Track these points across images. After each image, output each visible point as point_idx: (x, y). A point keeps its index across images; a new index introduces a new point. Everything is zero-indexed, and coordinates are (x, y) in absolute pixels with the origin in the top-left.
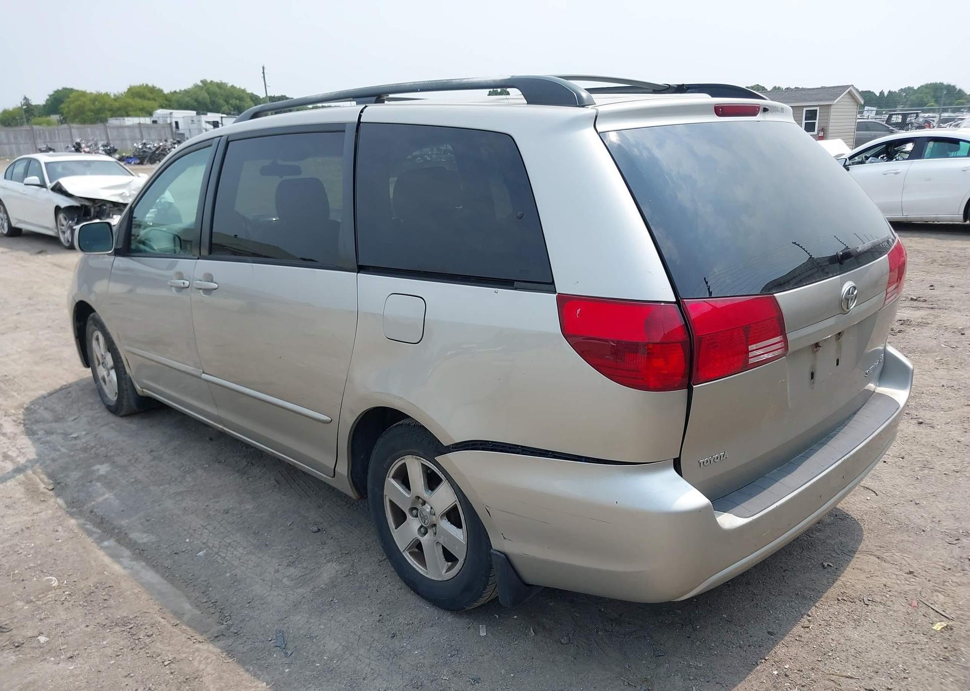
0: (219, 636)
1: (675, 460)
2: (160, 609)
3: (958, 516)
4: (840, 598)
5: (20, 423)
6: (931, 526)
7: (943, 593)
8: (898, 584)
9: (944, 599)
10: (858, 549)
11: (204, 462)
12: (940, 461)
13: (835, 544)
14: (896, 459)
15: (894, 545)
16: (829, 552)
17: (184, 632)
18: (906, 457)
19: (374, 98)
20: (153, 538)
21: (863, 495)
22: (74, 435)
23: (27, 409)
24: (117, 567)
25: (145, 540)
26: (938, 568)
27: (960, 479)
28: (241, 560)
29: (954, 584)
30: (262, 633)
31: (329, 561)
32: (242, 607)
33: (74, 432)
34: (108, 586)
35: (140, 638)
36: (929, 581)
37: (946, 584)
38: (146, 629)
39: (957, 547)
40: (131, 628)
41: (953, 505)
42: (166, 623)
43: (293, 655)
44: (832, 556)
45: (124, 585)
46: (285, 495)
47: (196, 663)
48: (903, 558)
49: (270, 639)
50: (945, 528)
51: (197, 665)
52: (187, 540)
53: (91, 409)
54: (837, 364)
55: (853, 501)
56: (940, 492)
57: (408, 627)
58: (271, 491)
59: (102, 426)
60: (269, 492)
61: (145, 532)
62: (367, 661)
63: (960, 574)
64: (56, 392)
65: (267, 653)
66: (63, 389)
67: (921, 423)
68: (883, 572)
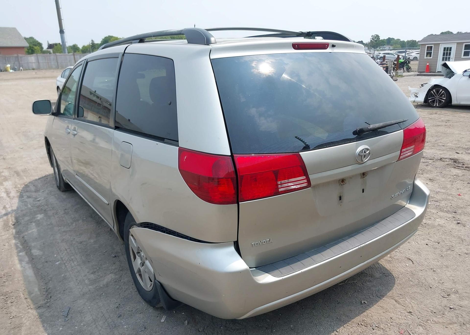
0: (41, 307)
1: (234, 242)
2: (24, 289)
3: (455, 281)
4: (359, 323)
5: (19, 192)
6: (437, 285)
7: (423, 327)
8: (399, 318)
9: (423, 331)
10: (386, 294)
11: (84, 217)
12: (460, 246)
13: (375, 290)
14: (434, 244)
15: (409, 294)
16: (369, 295)
17: (27, 302)
18: (441, 242)
19: (138, 41)
20: (41, 253)
21: (405, 263)
22: (38, 199)
23: (26, 185)
24: (18, 266)
25: (37, 254)
26: (428, 311)
27: (467, 259)
28: (72, 268)
29: (433, 322)
30: (60, 307)
31: (111, 273)
32: (60, 293)
33: (40, 198)
34: (9, 275)
35: (7, 303)
36: (419, 319)
37: (428, 321)
38: (12, 299)
39: (446, 299)
40: (7, 297)
41: (456, 274)
42: (23, 297)
43: (68, 321)
44: (369, 297)
45: (17, 275)
46: (111, 237)
47: (23, 319)
48: (410, 303)
49: (62, 311)
50: (445, 287)
51: (23, 321)
52: (55, 256)
53: (52, 187)
54: (363, 192)
55: (398, 266)
56: (451, 265)
57: (129, 312)
58: (106, 234)
59: (52, 195)
60: (105, 234)
61: (39, 250)
62: (100, 328)
63: (440, 316)
64: (42, 177)
65: (57, 319)
66: (46, 176)
67: (459, 223)
68: (395, 310)
